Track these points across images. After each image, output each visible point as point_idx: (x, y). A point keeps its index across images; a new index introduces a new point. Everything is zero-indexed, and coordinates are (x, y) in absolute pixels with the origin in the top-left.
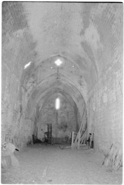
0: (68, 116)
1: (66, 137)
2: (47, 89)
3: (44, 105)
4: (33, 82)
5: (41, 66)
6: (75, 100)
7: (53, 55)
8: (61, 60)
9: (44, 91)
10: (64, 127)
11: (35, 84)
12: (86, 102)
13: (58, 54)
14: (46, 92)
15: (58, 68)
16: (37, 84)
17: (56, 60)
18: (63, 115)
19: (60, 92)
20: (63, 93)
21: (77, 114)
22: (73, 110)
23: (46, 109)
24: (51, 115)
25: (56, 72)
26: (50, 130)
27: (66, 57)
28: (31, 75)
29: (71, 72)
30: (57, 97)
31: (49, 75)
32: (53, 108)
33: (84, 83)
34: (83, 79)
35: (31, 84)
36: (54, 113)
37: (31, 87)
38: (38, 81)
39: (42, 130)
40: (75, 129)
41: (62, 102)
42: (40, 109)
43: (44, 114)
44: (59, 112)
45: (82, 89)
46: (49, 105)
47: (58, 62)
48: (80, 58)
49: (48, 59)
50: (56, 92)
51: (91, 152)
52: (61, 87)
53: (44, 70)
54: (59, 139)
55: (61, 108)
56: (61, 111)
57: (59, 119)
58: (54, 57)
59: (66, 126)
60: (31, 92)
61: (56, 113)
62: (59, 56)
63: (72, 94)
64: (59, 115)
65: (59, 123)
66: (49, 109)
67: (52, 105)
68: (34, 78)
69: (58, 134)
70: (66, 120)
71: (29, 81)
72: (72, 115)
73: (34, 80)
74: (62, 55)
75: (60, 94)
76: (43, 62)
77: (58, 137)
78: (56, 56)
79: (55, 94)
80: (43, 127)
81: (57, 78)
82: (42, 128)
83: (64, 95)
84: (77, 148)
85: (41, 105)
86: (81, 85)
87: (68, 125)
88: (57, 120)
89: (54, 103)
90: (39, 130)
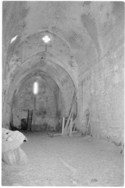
0: (47, 101)
1: (44, 125)
2: (28, 70)
3: (21, 89)
4: (17, 61)
5: (26, 42)
6: (58, 84)
7: (41, 30)
8: (49, 37)
9: (25, 72)
10: (43, 113)
11: (19, 63)
12: (77, 86)
13: (46, 30)
14: (27, 73)
15: (46, 45)
16: (22, 63)
17: (44, 36)
18: (42, 100)
19: (40, 75)
20: (43, 77)
21: (57, 99)
22: (53, 95)
23: (23, 93)
24: (28, 100)
25: (44, 50)
26: (30, 116)
27: (55, 33)
28: (15, 52)
29: (61, 51)
30: (35, 81)
31: (36, 53)
32: (31, 93)
33: (75, 64)
34: (74, 60)
35: (14, 62)
36: (32, 98)
37: (15, 66)
38: (23, 59)
39: (18, 117)
40: (55, 116)
41: (40, 87)
42: (17, 92)
43: (21, 99)
44: (37, 97)
45: (72, 70)
46: (26, 89)
47: (46, 39)
48: (75, 34)
49: (35, 35)
50: (35, 74)
51: (90, 140)
52: (44, 69)
53: (30, 47)
54: (37, 126)
55: (39, 93)
56: (40, 96)
57: (37, 105)
58: (42, 32)
59: (45, 113)
60: (14, 71)
61: (33, 98)
62: (47, 31)
63: (56, 77)
64: (37, 100)
65: (38, 109)
66: (26, 94)
67: (29, 89)
68: (17, 56)
69: (37, 121)
70: (45, 105)
71: (12, 59)
72: (52, 101)
73: (17, 58)
74: (51, 31)
75: (39, 78)
76: (28, 38)
77: (36, 124)
78: (44, 32)
79: (33, 78)
80: (19, 113)
81: (42, 58)
82: (18, 114)
83: (44, 78)
84: (68, 135)
85: (18, 89)
86: (72, 66)
87: (47, 111)
88: (35, 106)
89: (32, 87)
90: (14, 116)
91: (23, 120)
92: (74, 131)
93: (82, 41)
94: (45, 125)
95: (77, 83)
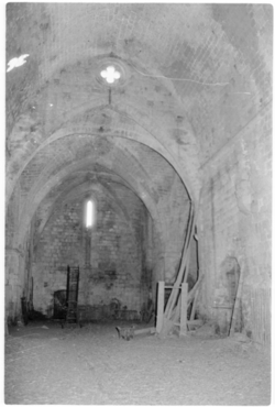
0: (118, 246)
1: (112, 304)
2: (67, 163)
3: (52, 216)
4: (32, 129)
5: (57, 81)
6: (144, 196)
7: (95, 52)
8: (117, 69)
9: (59, 169)
10: (109, 275)
11: (36, 135)
13: (109, 51)
14: (64, 173)
15: (110, 90)
16: (45, 135)
17: (104, 67)
18: (105, 243)
19: (99, 179)
20: (107, 184)
21: (142, 240)
22: (133, 230)
23: (58, 226)
24: (70, 244)
25: (106, 102)
26: (72, 283)
27: (134, 59)
28: (25, 105)
29: (151, 104)
30: (87, 196)
31: (82, 110)
32: (79, 225)
33: (190, 137)
34: (185, 127)
35: (23, 133)
36: (79, 239)
37: (25, 144)
38: (48, 125)
39: (46, 285)
40: (138, 282)
42: (42, 225)
43: (53, 240)
44: (94, 236)
45: (183, 154)
46: (67, 218)
47: (110, 75)
49: (79, 63)
50: (88, 179)
52: (107, 161)
53: (67, 96)
54: (94, 308)
55: (98, 226)
56: (99, 234)
57: (94, 255)
58: (99, 57)
59: (113, 274)
61: (84, 236)
62: (112, 55)
63: (139, 180)
64: (93, 244)
65: (95, 265)
66: (65, 228)
67: (74, 216)
68: (33, 117)
69: (94, 295)
70: (114, 256)
71: (18, 125)
72: (129, 245)
73: (33, 122)
74: (122, 55)
75: (97, 188)
76: (63, 71)
77: (91, 303)
78: (104, 56)
79: (83, 189)
80: (48, 277)
81: (101, 129)
82: (45, 280)
83: (108, 188)
85: (44, 216)
86: (179, 142)
87: (118, 270)
88: (88, 257)
89: (81, 212)
90: (36, 284)
91: (57, 294)
92: (192, 322)
93: (207, 66)
94: (115, 306)
95: (195, 188)
